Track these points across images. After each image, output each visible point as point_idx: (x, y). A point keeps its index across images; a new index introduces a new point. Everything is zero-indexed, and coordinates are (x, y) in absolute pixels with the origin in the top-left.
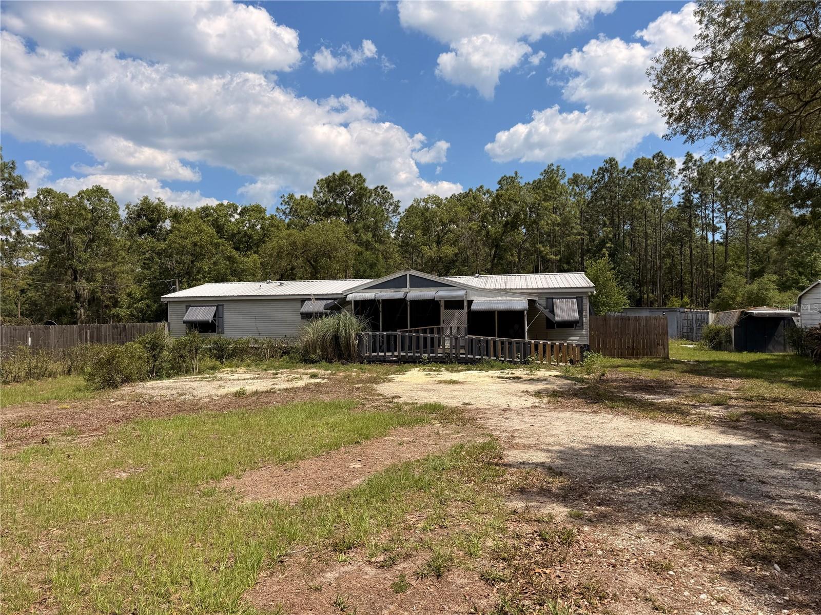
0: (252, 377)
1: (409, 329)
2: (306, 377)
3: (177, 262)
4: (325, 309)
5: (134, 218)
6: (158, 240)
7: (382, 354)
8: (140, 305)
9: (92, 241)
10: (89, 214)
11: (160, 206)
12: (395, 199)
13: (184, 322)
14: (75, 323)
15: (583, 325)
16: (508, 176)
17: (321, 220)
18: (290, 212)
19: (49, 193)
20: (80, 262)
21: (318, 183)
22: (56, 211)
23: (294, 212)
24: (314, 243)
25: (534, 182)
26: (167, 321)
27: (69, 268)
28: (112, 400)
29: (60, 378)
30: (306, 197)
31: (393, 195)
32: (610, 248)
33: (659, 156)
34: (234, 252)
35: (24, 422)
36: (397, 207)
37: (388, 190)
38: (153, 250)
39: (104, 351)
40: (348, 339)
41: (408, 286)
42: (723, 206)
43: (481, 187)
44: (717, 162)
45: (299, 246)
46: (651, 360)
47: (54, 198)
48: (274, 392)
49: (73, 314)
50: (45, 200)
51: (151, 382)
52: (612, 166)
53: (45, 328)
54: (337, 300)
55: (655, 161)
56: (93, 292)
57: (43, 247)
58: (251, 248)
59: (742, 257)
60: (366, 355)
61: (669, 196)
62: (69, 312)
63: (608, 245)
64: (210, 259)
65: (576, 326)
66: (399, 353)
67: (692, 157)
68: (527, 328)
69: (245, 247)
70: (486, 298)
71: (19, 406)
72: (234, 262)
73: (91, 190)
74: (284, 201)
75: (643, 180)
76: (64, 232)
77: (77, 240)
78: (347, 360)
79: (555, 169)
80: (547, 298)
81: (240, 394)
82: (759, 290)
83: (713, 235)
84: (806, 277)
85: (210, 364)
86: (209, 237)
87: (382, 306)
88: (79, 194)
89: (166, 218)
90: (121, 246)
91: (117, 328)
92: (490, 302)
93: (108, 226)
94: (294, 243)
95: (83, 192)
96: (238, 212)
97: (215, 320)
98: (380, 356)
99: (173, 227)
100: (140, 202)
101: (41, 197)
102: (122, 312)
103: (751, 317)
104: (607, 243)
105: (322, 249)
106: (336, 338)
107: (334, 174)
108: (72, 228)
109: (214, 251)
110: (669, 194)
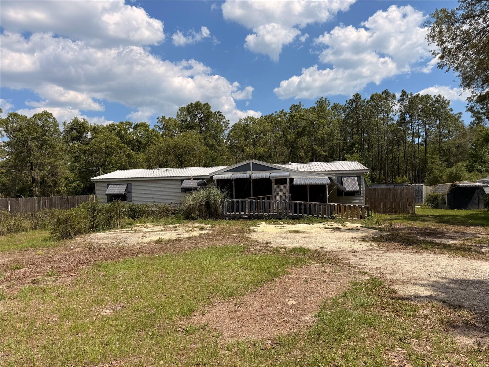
0: (161, 229)
1: (252, 197)
2: (197, 229)
3: (95, 158)
4: (198, 185)
5: (69, 131)
6: (84, 145)
7: (238, 213)
8: (73, 185)
9: (42, 145)
10: (40, 129)
11: (85, 124)
12: (227, 119)
13: (106, 195)
14: (32, 196)
15: (361, 194)
16: (295, 105)
17: (185, 131)
18: (163, 127)
19: (15, 115)
20: (35, 158)
21: (179, 110)
22: (20, 126)
23: (165, 127)
24: (181, 145)
25: (311, 108)
26: (95, 194)
27: (28, 162)
28: (72, 247)
29: (30, 232)
30: (172, 118)
31: (225, 117)
32: (358, 147)
33: (386, 92)
34: (132, 151)
35: (15, 265)
36: (228, 124)
37: (222, 114)
38: (81, 150)
39: (62, 214)
40: (216, 204)
41: (251, 170)
42: (423, 122)
43: (283, 111)
44: (420, 96)
45: (172, 148)
46: (406, 215)
47: (18, 119)
48: (181, 240)
49: (31, 191)
50: (12, 120)
51: (94, 234)
52: (357, 98)
53: (16, 199)
54: (206, 180)
55: (383, 96)
56: (43, 177)
57: (9, 150)
58: (140, 149)
59: (435, 153)
60: (227, 214)
61: (392, 116)
62: (28, 190)
63: (356, 146)
64: (116, 156)
65: (356, 194)
66: (249, 213)
67: (405, 93)
68: (328, 196)
69: (137, 148)
70: (301, 177)
71: (8, 253)
72: (131, 158)
73: (41, 114)
74: (159, 120)
75: (376, 107)
76: (25, 140)
77: (33, 145)
78: (215, 217)
79: (324, 100)
80: (338, 177)
81: (159, 242)
82: (457, 171)
83: (419, 139)
84: (479, 164)
85: (128, 221)
86: (116, 142)
87: (235, 183)
88: (34, 116)
89: (89, 131)
90: (60, 149)
91: (63, 199)
92: (305, 179)
93: (52, 136)
94: (169, 145)
95: (36, 115)
96: (133, 127)
97: (126, 193)
98: (237, 215)
99: (93, 136)
100: (72, 121)
101: (10, 118)
102: (63, 189)
103: (458, 187)
104: (356, 144)
105: (186, 149)
106: (208, 203)
107: (191, 103)
108: (30, 137)
109: (119, 151)
110: (392, 115)
